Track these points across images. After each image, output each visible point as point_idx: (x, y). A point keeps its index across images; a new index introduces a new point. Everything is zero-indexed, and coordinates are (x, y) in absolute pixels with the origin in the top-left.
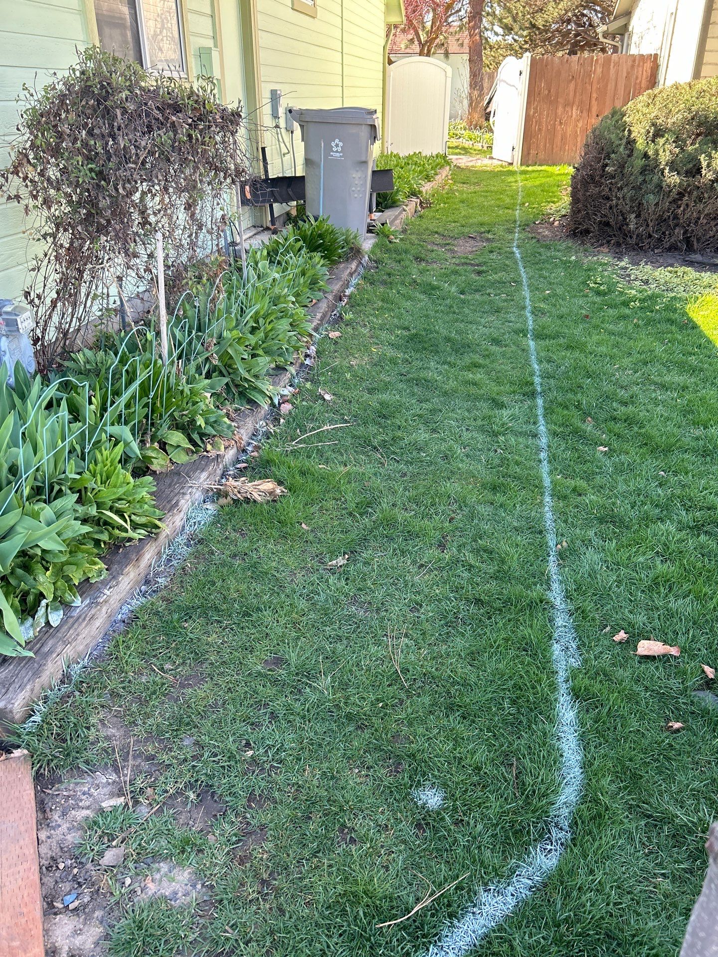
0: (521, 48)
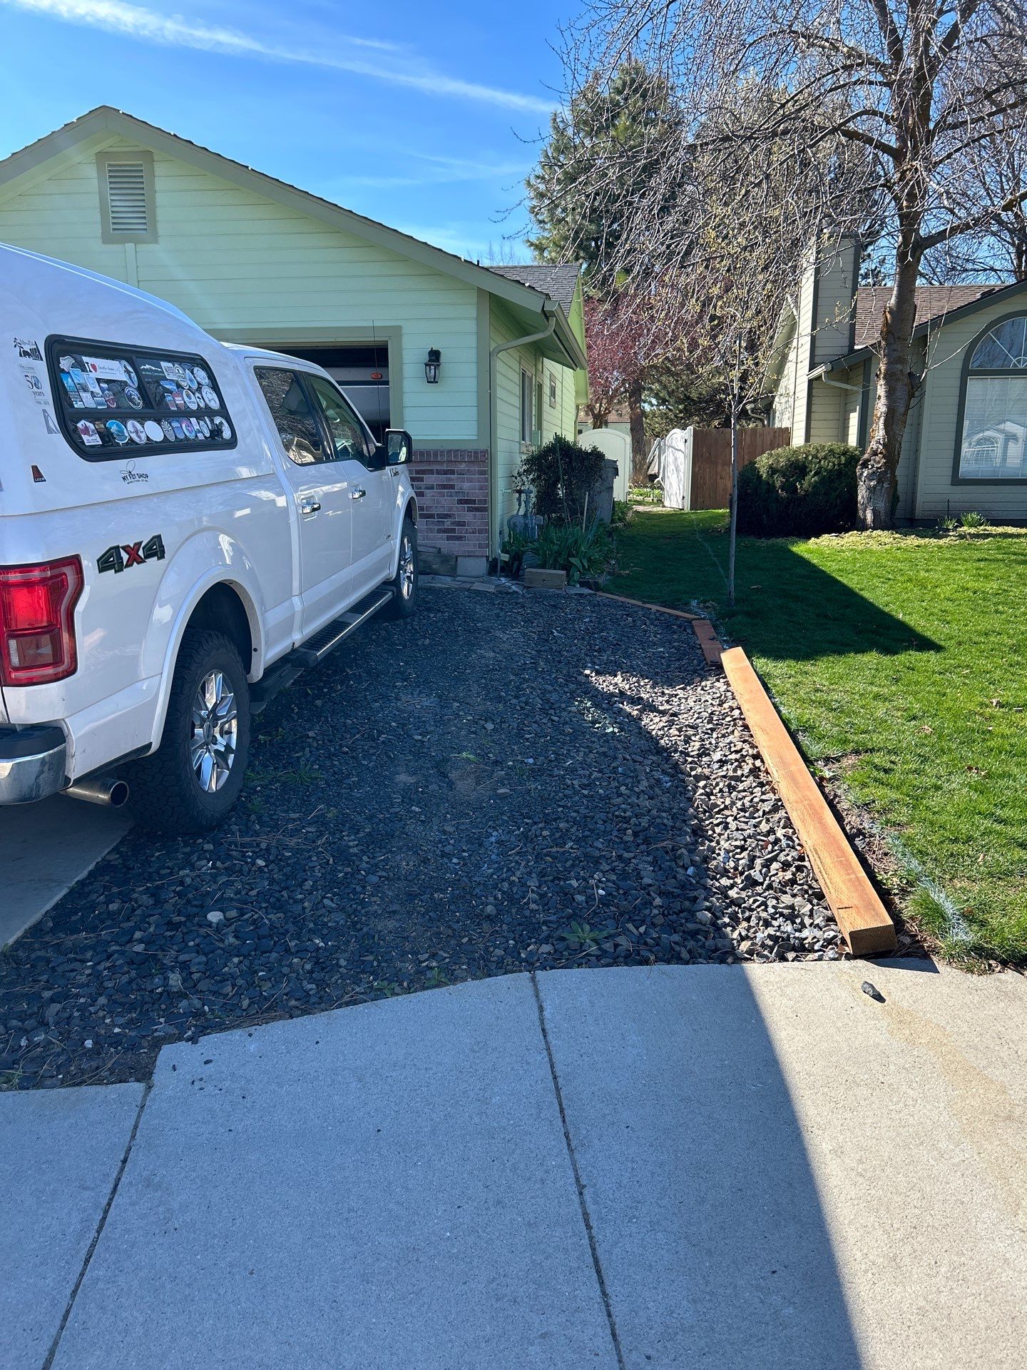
0: (676, 416)
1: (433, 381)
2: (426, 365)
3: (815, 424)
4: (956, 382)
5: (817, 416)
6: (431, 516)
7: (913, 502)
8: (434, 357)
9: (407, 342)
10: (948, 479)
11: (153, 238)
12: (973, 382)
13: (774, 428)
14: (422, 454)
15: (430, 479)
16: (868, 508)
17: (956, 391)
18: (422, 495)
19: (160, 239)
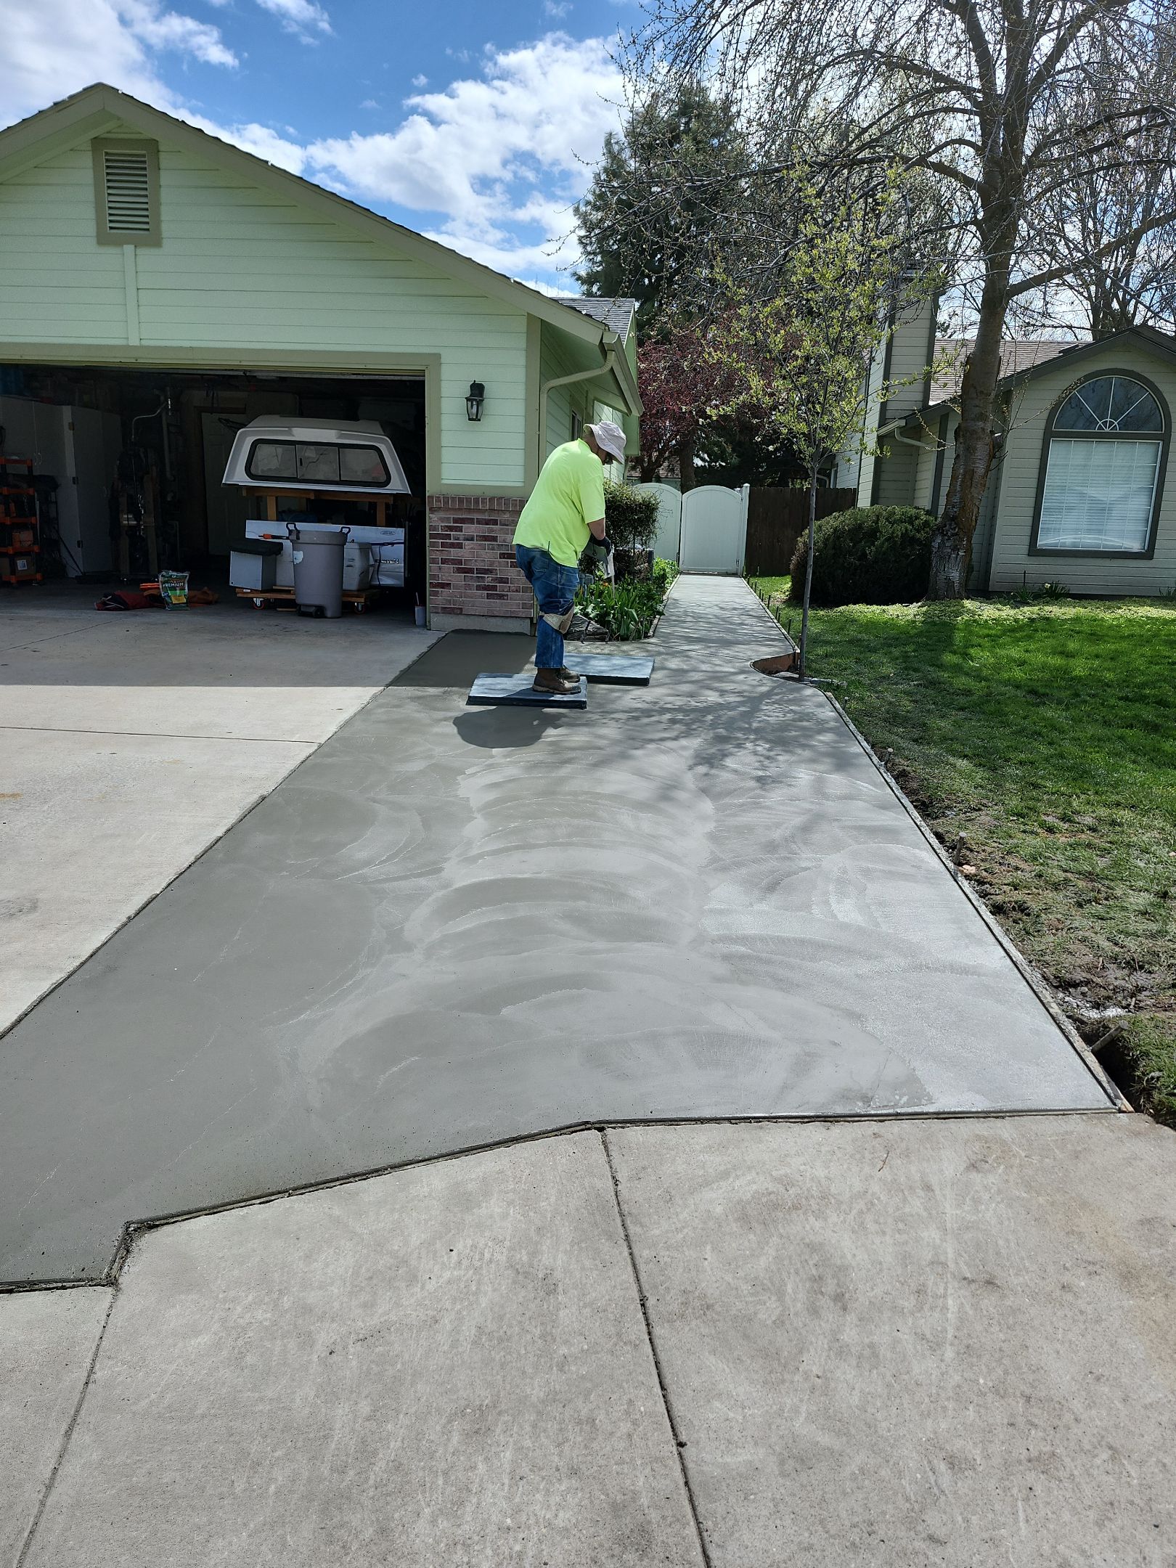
1: (476, 418)
2: (468, 399)
3: (883, 485)
4: (1038, 444)
5: (884, 476)
6: (470, 571)
7: (988, 571)
8: (477, 391)
9: (446, 372)
10: (1025, 549)
11: (157, 242)
12: (1056, 444)
13: (835, 489)
14: (461, 500)
15: (470, 529)
16: (942, 577)
17: (1037, 454)
18: (460, 546)
19: (164, 241)
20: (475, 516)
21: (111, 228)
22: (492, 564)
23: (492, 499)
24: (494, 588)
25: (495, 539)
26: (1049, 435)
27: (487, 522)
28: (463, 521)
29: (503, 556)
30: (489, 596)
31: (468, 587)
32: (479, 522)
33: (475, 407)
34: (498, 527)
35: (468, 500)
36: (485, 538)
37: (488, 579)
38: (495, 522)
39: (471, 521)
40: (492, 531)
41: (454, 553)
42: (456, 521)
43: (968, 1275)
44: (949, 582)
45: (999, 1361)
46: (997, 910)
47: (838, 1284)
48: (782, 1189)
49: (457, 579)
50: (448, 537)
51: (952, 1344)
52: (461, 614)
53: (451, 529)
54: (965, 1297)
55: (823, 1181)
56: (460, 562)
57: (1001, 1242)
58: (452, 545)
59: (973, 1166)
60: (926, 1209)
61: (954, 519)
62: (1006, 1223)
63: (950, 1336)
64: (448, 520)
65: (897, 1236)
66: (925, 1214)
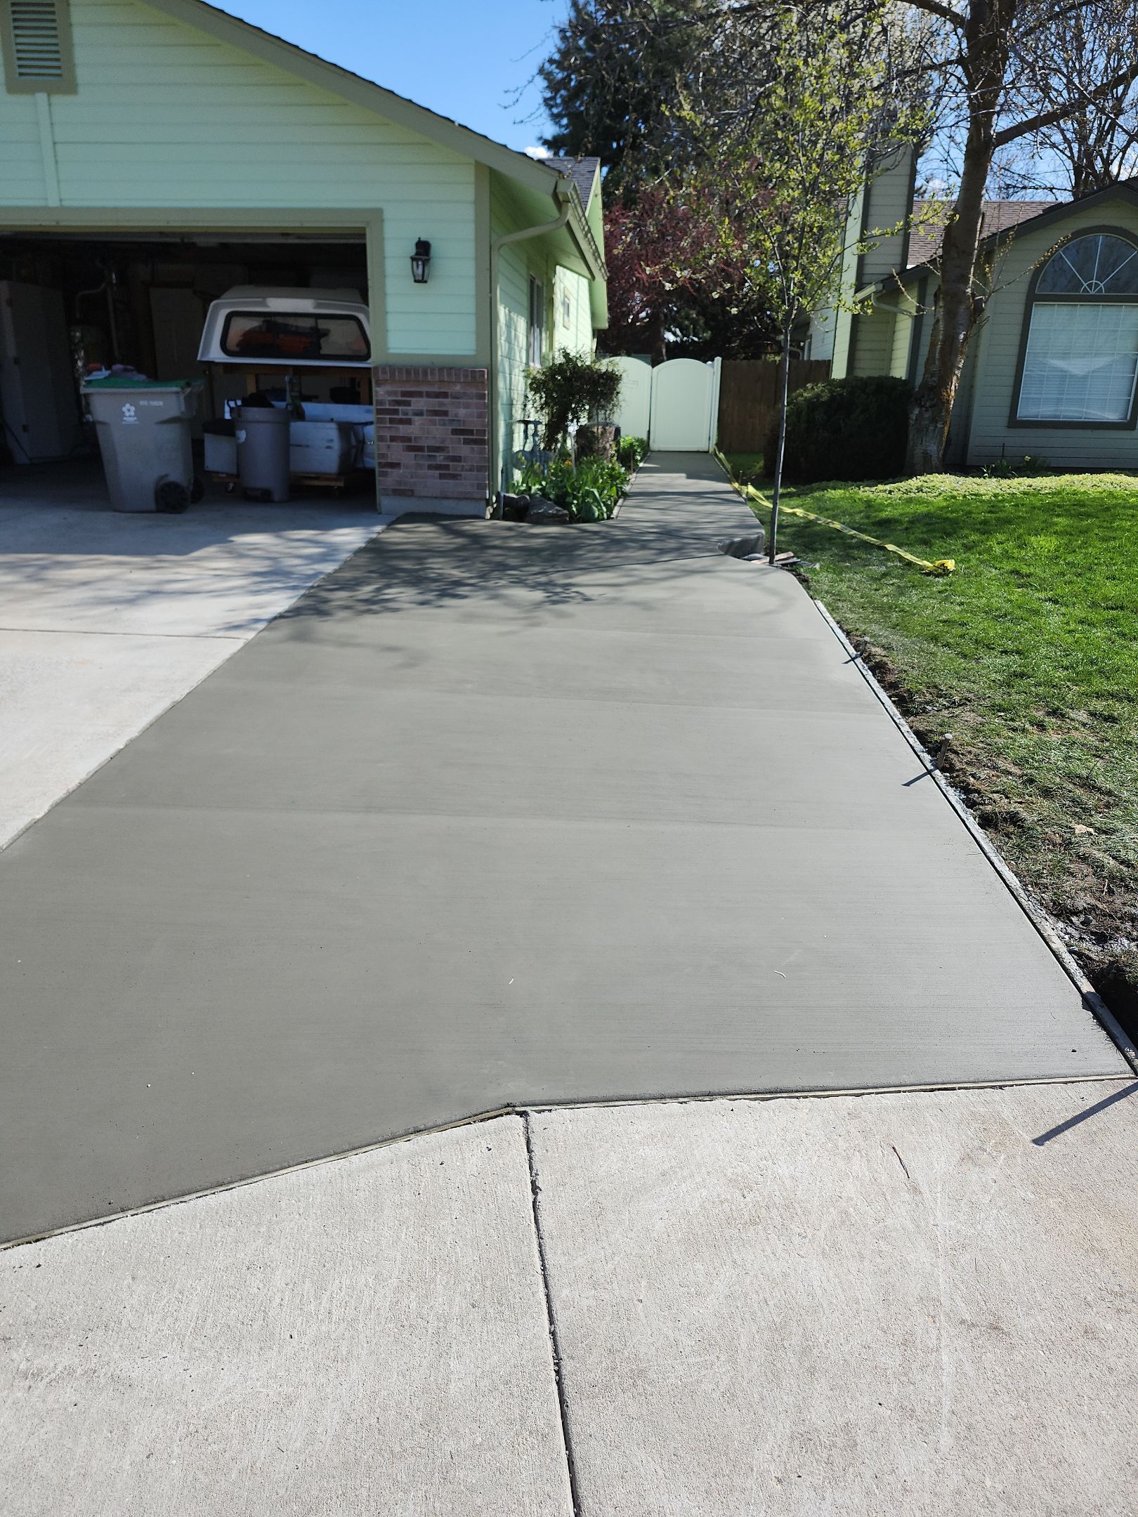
1: (421, 280)
2: (413, 259)
3: (859, 355)
4: (1020, 308)
5: (862, 345)
6: (420, 449)
7: (965, 445)
8: (423, 250)
9: (390, 230)
10: (1004, 421)
11: (70, 87)
12: (1039, 308)
13: (809, 361)
14: (408, 372)
15: (419, 404)
16: (918, 451)
17: (1019, 319)
18: (409, 422)
19: (81, 89)
20: (425, 389)
21: (21, 74)
22: (443, 441)
23: (441, 369)
24: (447, 467)
25: (445, 413)
26: (1032, 298)
27: (437, 395)
28: (411, 394)
29: (455, 432)
30: (441, 476)
31: (420, 466)
32: (429, 395)
33: (421, 267)
34: (449, 400)
35: (416, 371)
36: (436, 413)
37: (440, 458)
38: (445, 395)
39: (419, 394)
40: (442, 404)
41: (403, 430)
42: (404, 394)
43: (967, 1317)
44: (926, 456)
45: (1009, 1450)
46: (987, 822)
47: (804, 1335)
48: (738, 1195)
49: (408, 458)
50: (396, 412)
51: (949, 1424)
52: (412, 495)
53: (398, 403)
54: (963, 1349)
55: (788, 1182)
56: (409, 439)
57: (1006, 1267)
58: (401, 421)
59: (967, 1158)
60: (913, 1220)
61: (932, 389)
62: (1011, 1238)
63: (945, 1410)
64: (395, 393)
65: (879, 1260)
66: (911, 1227)
